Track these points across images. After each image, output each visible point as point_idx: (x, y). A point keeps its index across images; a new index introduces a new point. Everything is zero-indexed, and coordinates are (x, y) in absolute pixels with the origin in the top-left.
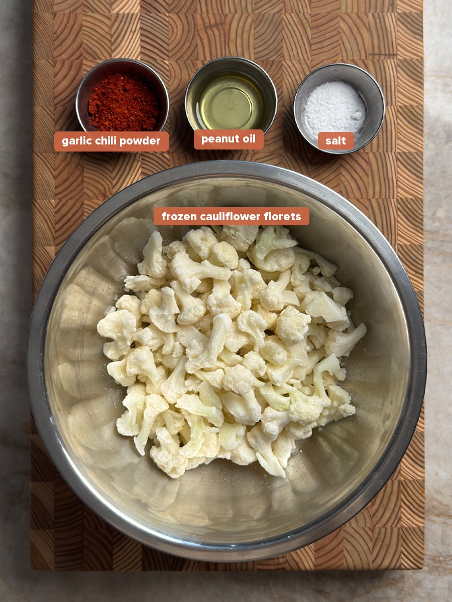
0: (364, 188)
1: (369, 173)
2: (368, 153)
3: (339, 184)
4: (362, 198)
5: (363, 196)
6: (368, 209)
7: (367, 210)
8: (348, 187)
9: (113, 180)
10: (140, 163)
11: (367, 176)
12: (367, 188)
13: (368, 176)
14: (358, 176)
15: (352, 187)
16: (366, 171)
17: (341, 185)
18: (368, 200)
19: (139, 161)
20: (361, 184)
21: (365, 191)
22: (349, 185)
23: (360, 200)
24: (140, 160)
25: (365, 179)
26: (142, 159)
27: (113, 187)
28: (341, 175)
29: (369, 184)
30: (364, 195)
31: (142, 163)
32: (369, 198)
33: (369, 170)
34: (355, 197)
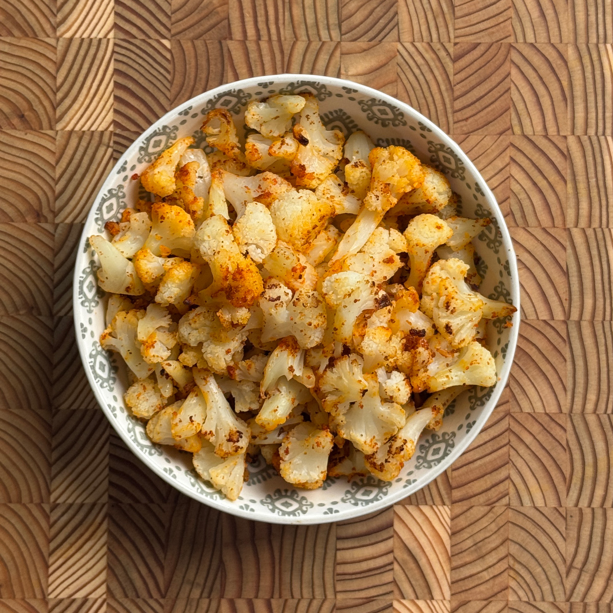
0: (558, 207)
1: (569, 178)
2: (565, 137)
3: (508, 198)
4: (554, 226)
5: (556, 222)
6: (564, 248)
7: (563, 251)
8: (526, 203)
9: (56, 184)
10: (110, 150)
11: (563, 183)
12: (564, 205)
13: (565, 182)
14: (545, 182)
15: (533, 205)
16: (563, 173)
17: (512, 201)
18: (565, 229)
19: (108, 146)
20: (551, 199)
21: (559, 212)
22: (528, 201)
23: (548, 230)
24: (111, 144)
25: (559, 187)
26: (115, 142)
27: (56, 198)
28: (512, 180)
29: (567, 198)
30: (558, 221)
31: (114, 150)
32: (568, 226)
33: (569, 171)
34: (540, 225)
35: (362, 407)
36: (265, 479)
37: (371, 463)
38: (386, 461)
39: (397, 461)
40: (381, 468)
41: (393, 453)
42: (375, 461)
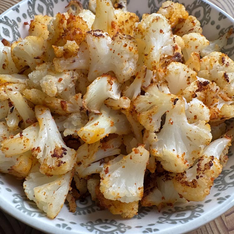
35: (172, 123)
36: (89, 212)
37: (182, 183)
38: (198, 177)
39: (208, 176)
40: (194, 184)
41: (203, 169)
42: (186, 180)
